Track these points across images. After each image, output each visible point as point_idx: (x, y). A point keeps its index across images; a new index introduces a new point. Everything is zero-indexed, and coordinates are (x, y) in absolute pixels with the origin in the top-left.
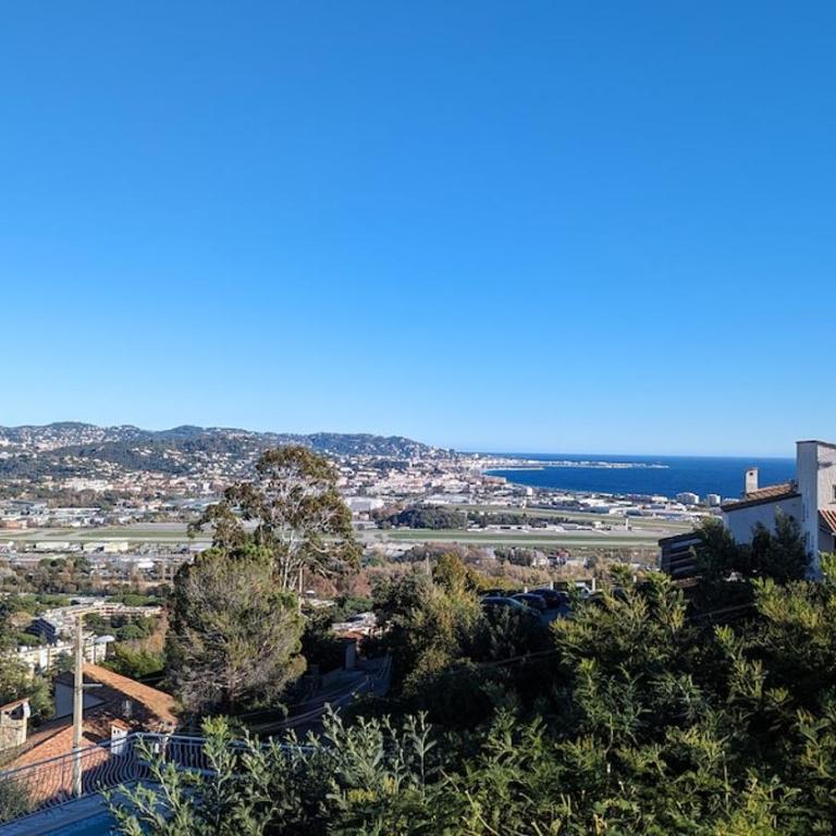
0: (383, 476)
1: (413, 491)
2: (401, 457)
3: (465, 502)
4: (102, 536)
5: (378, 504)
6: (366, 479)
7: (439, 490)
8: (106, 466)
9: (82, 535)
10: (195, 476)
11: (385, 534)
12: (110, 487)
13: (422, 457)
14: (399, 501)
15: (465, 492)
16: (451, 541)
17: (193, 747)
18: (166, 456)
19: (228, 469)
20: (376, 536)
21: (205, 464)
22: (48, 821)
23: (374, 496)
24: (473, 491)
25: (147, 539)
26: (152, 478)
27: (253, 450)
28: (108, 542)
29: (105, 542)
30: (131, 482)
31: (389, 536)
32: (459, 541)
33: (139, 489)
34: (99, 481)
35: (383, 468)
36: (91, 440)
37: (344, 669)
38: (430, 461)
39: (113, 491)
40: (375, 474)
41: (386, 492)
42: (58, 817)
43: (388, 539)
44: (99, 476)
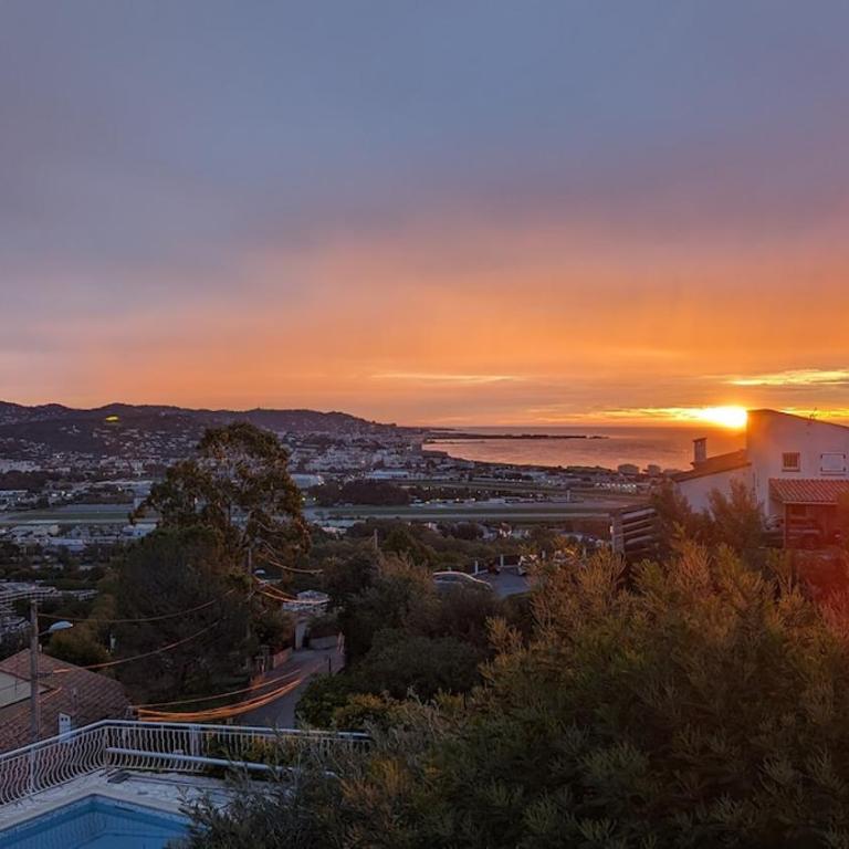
0: (322, 451)
1: (353, 467)
2: (340, 433)
3: (405, 476)
4: (31, 519)
5: (319, 480)
6: (305, 456)
7: (380, 465)
8: (32, 446)
9: (11, 519)
10: (126, 456)
11: (326, 511)
12: (38, 468)
13: (362, 433)
14: (339, 477)
15: (408, 466)
16: (393, 517)
17: (165, 733)
18: (95, 435)
19: (162, 448)
20: (317, 514)
21: (137, 442)
22: (19, 813)
23: (314, 472)
24: (414, 465)
25: (79, 521)
26: (80, 458)
27: (187, 428)
28: (37, 525)
29: (33, 525)
30: (59, 462)
31: (330, 513)
32: (402, 516)
33: (68, 469)
34: (25, 462)
35: (323, 444)
36: (16, 420)
37: (294, 648)
38: (369, 436)
39: (41, 472)
40: (314, 450)
41: (327, 468)
42: (29, 808)
43: (329, 516)
44: (25, 457)
